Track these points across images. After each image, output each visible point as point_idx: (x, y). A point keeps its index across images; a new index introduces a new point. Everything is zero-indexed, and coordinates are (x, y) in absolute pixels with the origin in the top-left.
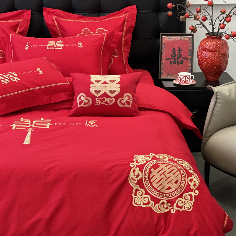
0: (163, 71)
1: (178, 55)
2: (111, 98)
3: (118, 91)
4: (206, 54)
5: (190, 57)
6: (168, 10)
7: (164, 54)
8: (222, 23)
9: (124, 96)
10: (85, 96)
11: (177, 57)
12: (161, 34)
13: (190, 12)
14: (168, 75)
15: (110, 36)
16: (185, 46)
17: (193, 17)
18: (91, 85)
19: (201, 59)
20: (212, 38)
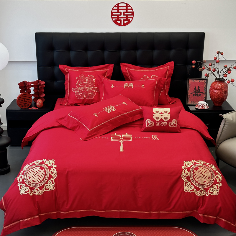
0: (189, 100)
1: (198, 91)
2: (165, 122)
3: (169, 118)
4: (215, 91)
5: (205, 92)
6: (192, 64)
7: (190, 90)
8: (225, 73)
9: (173, 121)
10: (150, 120)
11: (197, 92)
12: (188, 78)
13: (206, 66)
14: (192, 102)
15: (159, 81)
16: (202, 85)
17: (207, 69)
18: (153, 115)
19: (212, 93)
20: (219, 82)
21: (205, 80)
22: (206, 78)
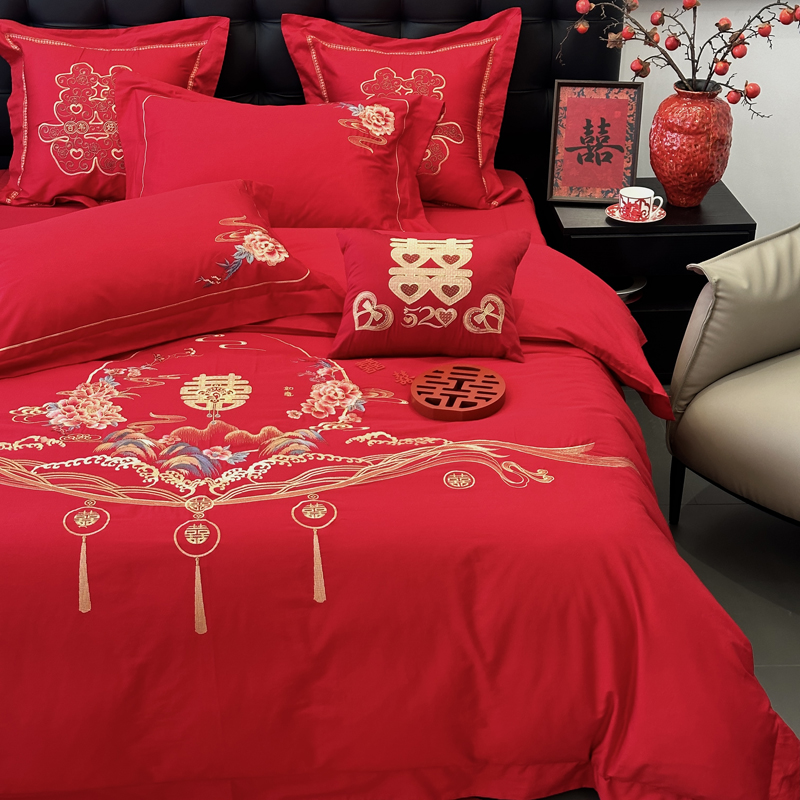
0: (560, 179)
1: (598, 139)
2: (446, 307)
3: (466, 289)
4: (674, 140)
5: (630, 143)
6: (577, 16)
7: (564, 135)
8: (719, 56)
9: (482, 304)
10: (374, 300)
11: (595, 143)
12: (557, 81)
13: (636, 23)
14: (571, 189)
16: (617, 114)
17: (643, 37)
18: (391, 271)
19: (658, 150)
20: (692, 97)
21: (632, 91)
22: (639, 80)
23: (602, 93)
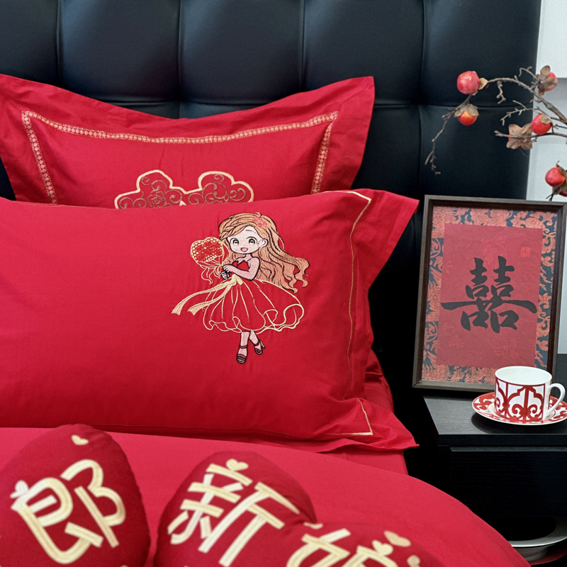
0: (433, 352)
1: (494, 290)
12: (427, 198)
14: (452, 370)
16: (526, 251)
23: (499, 218)
